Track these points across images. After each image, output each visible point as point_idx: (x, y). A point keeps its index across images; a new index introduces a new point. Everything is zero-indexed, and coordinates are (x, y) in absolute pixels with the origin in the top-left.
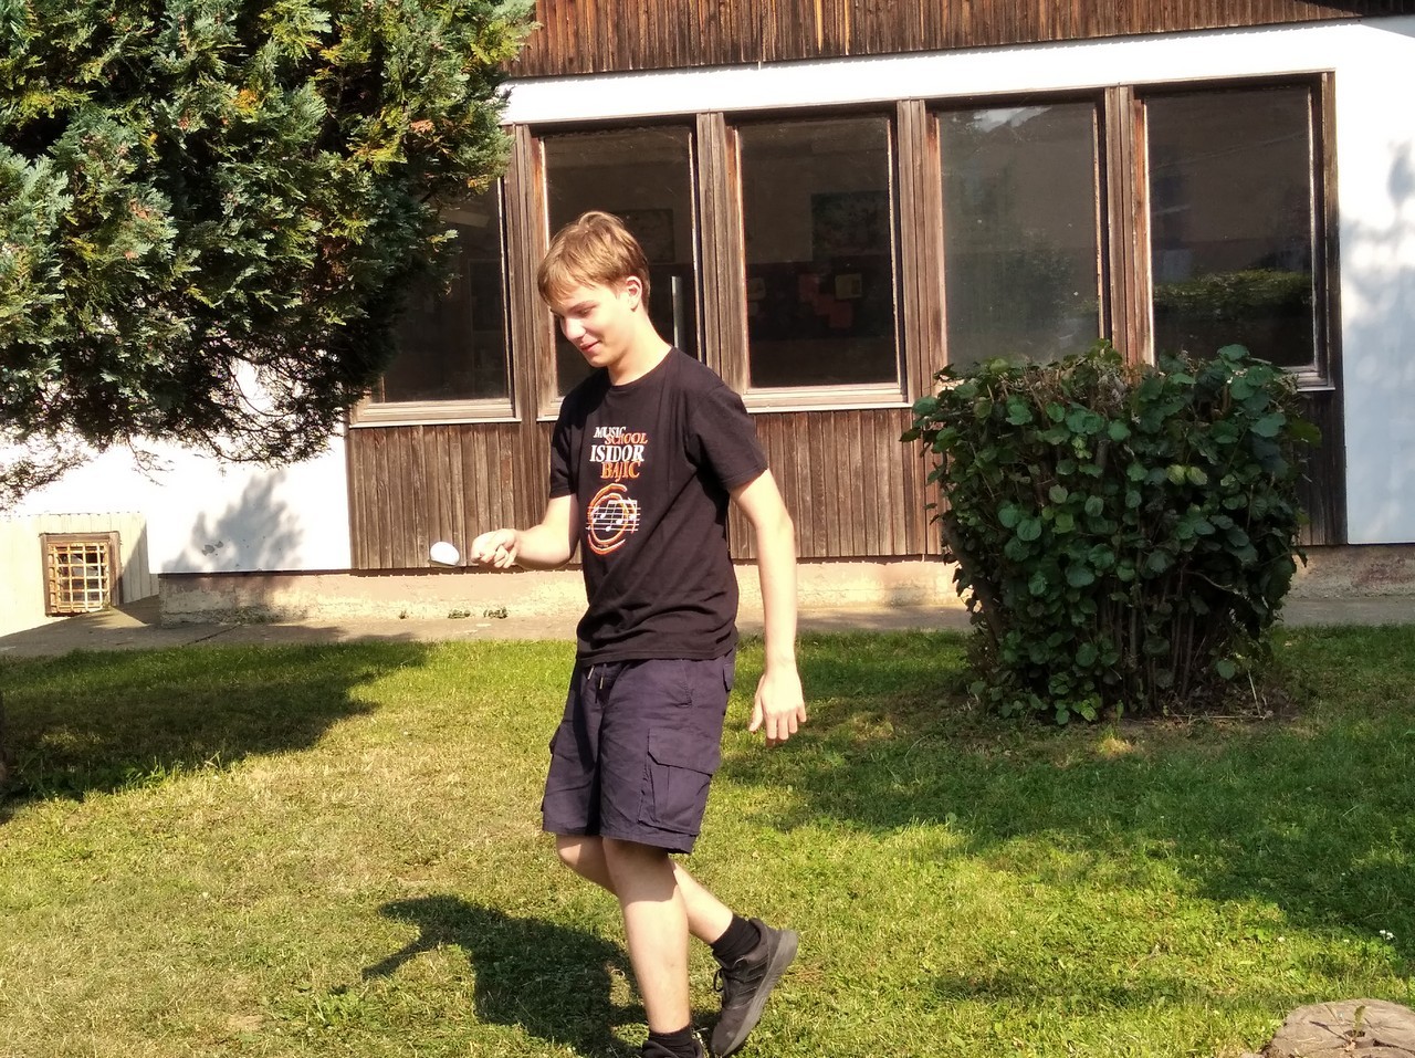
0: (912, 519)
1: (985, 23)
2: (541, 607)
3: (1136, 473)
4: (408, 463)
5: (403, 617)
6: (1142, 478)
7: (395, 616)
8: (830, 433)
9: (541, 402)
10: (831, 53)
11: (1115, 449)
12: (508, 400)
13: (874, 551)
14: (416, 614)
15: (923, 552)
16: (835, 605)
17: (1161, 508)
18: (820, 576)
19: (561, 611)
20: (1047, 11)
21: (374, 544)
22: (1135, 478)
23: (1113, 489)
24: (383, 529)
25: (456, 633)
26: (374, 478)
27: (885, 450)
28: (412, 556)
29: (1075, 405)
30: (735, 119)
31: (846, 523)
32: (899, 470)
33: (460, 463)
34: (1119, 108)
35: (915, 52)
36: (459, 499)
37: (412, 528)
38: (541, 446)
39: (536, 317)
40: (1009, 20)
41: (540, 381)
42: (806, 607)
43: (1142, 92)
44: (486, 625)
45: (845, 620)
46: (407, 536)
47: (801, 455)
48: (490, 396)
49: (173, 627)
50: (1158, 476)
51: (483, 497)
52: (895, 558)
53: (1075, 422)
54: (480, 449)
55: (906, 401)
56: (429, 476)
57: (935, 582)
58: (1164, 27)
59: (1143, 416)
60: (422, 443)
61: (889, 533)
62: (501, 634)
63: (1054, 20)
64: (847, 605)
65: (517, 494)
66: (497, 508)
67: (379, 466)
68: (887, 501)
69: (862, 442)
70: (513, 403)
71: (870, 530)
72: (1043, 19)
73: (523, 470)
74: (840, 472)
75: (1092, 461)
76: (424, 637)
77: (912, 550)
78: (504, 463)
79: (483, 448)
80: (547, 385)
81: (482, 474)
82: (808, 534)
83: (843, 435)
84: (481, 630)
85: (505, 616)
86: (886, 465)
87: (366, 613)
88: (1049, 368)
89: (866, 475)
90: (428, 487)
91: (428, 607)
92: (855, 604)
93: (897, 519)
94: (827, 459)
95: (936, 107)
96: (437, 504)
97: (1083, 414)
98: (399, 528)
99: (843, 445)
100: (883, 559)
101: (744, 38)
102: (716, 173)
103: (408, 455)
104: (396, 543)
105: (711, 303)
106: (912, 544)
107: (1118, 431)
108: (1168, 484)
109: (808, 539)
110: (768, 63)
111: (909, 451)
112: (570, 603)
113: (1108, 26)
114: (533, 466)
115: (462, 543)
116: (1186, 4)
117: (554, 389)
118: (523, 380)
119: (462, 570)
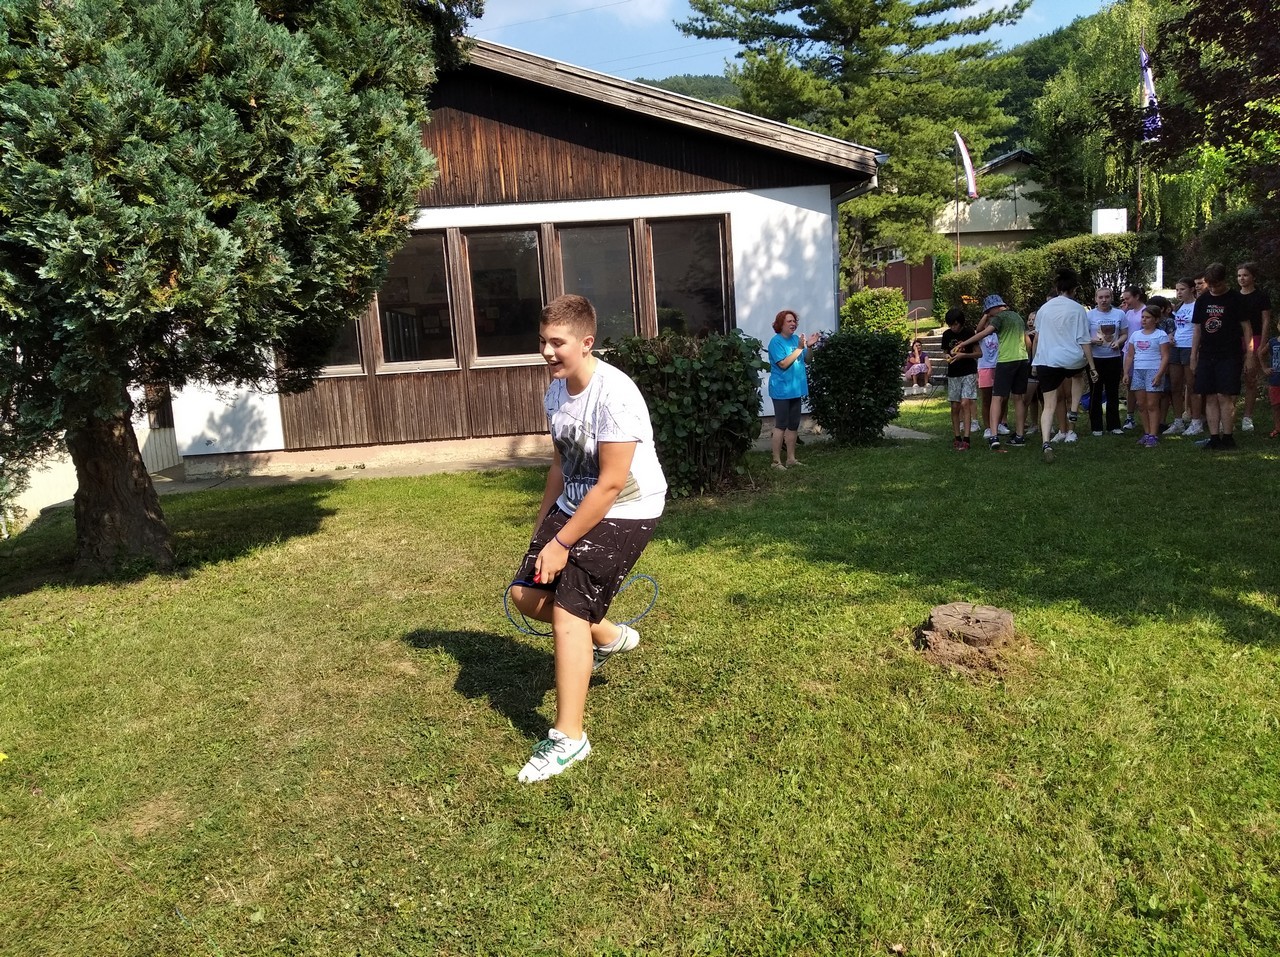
1: (580, 189)
2: (382, 463)
4: (311, 396)
5: (311, 471)
7: (309, 471)
8: (517, 377)
9: (376, 366)
10: (509, 200)
12: (361, 364)
14: (318, 469)
16: (522, 455)
18: (515, 442)
19: (392, 464)
20: (607, 184)
21: (295, 437)
24: (300, 429)
25: (340, 477)
26: (293, 403)
27: (541, 383)
28: (315, 441)
30: (465, 231)
33: (338, 396)
34: (640, 227)
35: (548, 201)
36: (338, 413)
37: (315, 428)
38: (378, 387)
39: (372, 326)
40: (590, 188)
41: (376, 356)
43: (650, 221)
44: (354, 473)
46: (312, 432)
47: (504, 387)
48: (351, 363)
49: (193, 482)
51: (350, 413)
54: (348, 389)
56: (322, 402)
60: (317, 387)
62: (362, 476)
63: (610, 188)
65: (367, 410)
66: (357, 416)
70: (363, 366)
72: (605, 187)
73: (369, 399)
78: (360, 395)
80: (379, 358)
81: (349, 401)
83: (523, 377)
84: (352, 475)
85: (364, 468)
87: (292, 470)
90: (322, 408)
91: (324, 464)
94: (516, 389)
95: (559, 226)
96: (327, 417)
98: (308, 429)
99: (523, 382)
101: (468, 193)
102: (457, 256)
103: (311, 394)
104: (307, 435)
105: (458, 319)
110: (479, 205)
112: (396, 461)
113: (634, 191)
114: (375, 396)
115: (340, 434)
116: (667, 182)
117: (382, 359)
118: (367, 355)
119: (341, 447)
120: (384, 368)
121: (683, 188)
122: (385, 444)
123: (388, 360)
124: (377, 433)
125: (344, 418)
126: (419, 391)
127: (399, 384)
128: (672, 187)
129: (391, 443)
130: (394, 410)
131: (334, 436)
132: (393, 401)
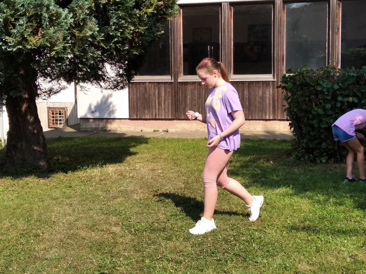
0: (274, 110)
2: (177, 130)
3: (340, 98)
4: (144, 91)
5: (141, 131)
6: (341, 100)
7: (140, 131)
8: (254, 87)
9: (179, 77)
11: (335, 91)
12: (170, 76)
13: (264, 117)
14: (145, 130)
15: (277, 118)
16: (253, 132)
17: (346, 108)
18: (250, 124)
19: (182, 131)
21: (135, 112)
22: (339, 100)
23: (333, 103)
24: (137, 108)
25: (156, 135)
26: (135, 95)
27: (268, 92)
28: (144, 115)
29: (324, 80)
30: (232, 4)
31: (257, 110)
32: (272, 97)
33: (157, 92)
36: (157, 101)
37: (144, 108)
38: (179, 88)
39: (178, 55)
41: (179, 72)
42: (246, 132)
44: (163, 134)
45: (255, 136)
46: (143, 110)
47: (246, 92)
48: (166, 75)
50: (346, 100)
51: (163, 101)
52: (269, 120)
53: (324, 85)
55: (274, 79)
56: (149, 95)
57: (280, 126)
59: (342, 83)
60: (148, 86)
61: (268, 113)
62: (167, 136)
64: (256, 132)
65: (172, 100)
66: (166, 104)
67: (137, 92)
68: (268, 105)
69: (262, 90)
70: (171, 77)
71: (263, 112)
73: (174, 94)
74: (256, 97)
75: (328, 95)
76: (147, 136)
77: (274, 117)
78: (169, 92)
79: (163, 88)
80: (180, 72)
81: (163, 95)
82: (247, 113)
83: (257, 87)
84: (162, 135)
85: (168, 132)
86: (268, 95)
87: (132, 130)
88: (317, 71)
89: (263, 98)
90: (149, 98)
91: (148, 129)
92: (259, 131)
93: (270, 110)
94: (253, 93)
95: (285, 2)
96: (151, 102)
97: (327, 83)
98: (141, 108)
99: (257, 90)
100: (266, 120)
102: (226, 18)
103: (144, 90)
104: (140, 112)
105: (224, 52)
106: (274, 116)
107: (336, 87)
108: (348, 102)
109: (247, 114)
111: (274, 91)
112: (184, 129)
114: (176, 93)
115: (157, 112)
117: (182, 74)
118: (174, 70)
119: (157, 119)
120: (183, 78)
122: (179, 120)
123: (185, 74)
124: (176, 113)
125: (160, 104)
126: (199, 91)
127: (189, 87)
129: (183, 120)
130: (186, 102)
131: (154, 113)
132: (186, 96)
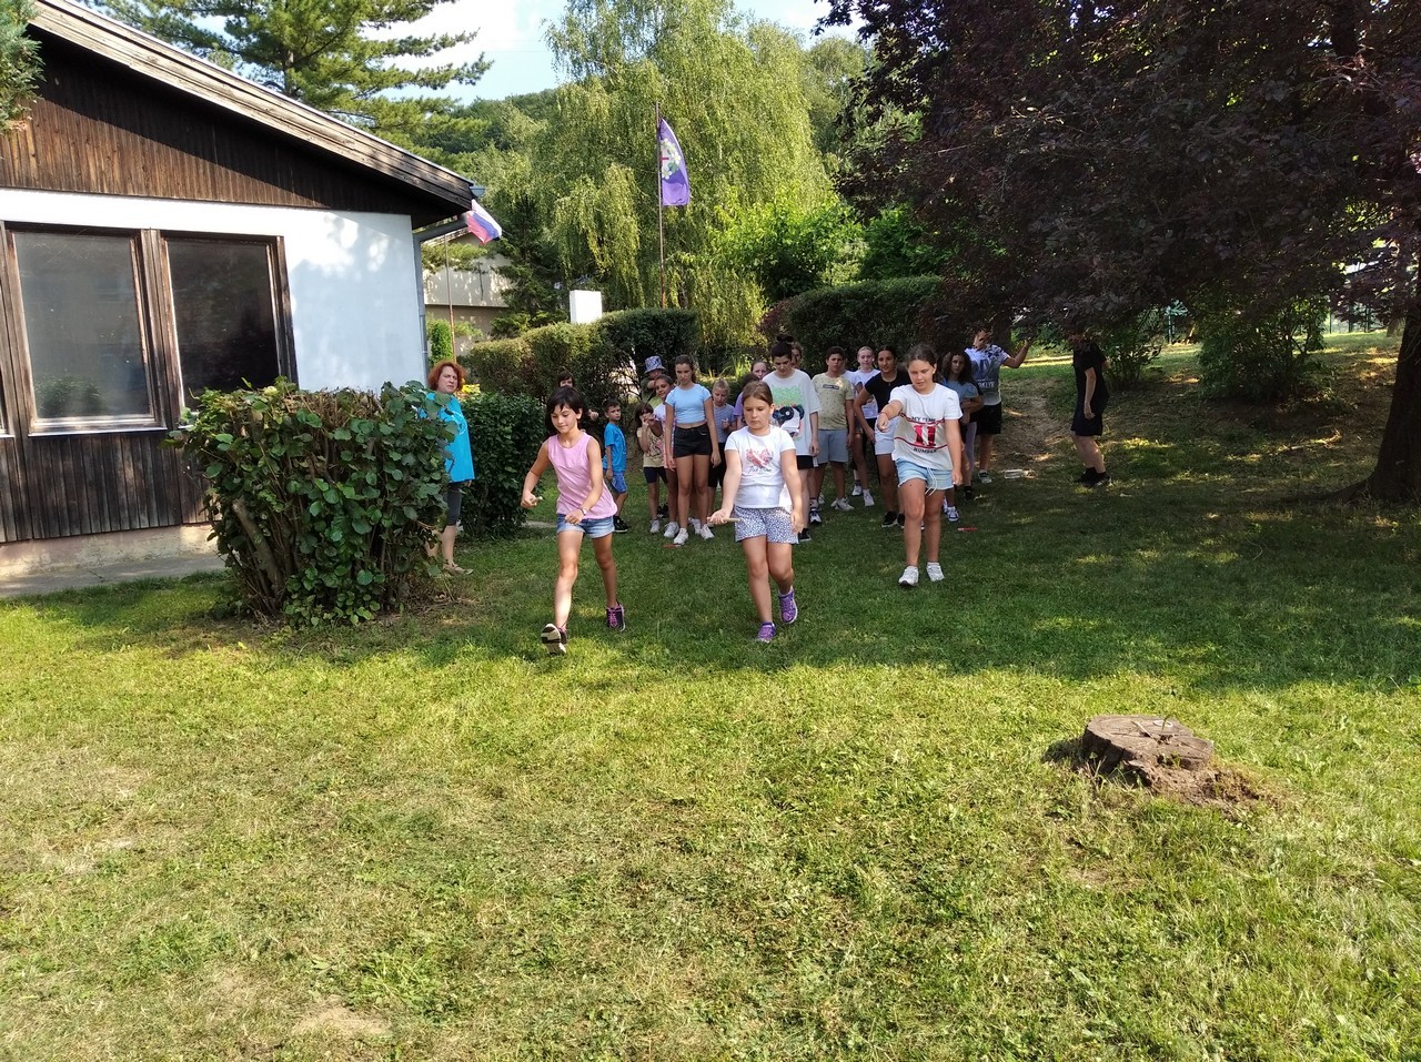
1: (49, 175)
15: (30, 536)
20: (96, 174)
34: (151, 243)
40: (68, 176)
43: (165, 234)
58: (178, 195)
63: (102, 180)
72: (93, 177)
77: (22, 535)
95: (13, 227)
113: (140, 189)
116: (191, 183)
121: (215, 195)
128: (199, 192)
